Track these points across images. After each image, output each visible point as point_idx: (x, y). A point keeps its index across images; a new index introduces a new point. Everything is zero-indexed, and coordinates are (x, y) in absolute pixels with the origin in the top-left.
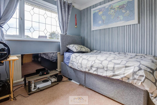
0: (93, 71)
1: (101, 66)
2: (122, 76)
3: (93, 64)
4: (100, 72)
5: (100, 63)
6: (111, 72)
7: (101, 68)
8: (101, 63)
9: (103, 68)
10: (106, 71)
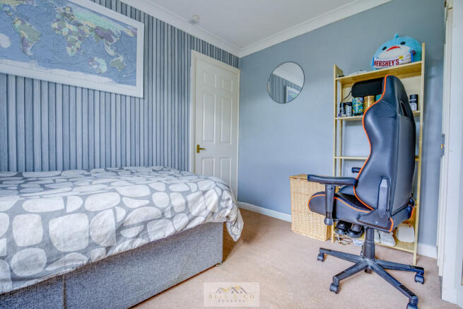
0: (127, 242)
1: (153, 212)
2: (205, 213)
3: (125, 217)
4: (156, 230)
5: (148, 205)
6: (183, 217)
7: (155, 220)
8: (152, 204)
9: (163, 214)
10: (171, 219)
